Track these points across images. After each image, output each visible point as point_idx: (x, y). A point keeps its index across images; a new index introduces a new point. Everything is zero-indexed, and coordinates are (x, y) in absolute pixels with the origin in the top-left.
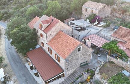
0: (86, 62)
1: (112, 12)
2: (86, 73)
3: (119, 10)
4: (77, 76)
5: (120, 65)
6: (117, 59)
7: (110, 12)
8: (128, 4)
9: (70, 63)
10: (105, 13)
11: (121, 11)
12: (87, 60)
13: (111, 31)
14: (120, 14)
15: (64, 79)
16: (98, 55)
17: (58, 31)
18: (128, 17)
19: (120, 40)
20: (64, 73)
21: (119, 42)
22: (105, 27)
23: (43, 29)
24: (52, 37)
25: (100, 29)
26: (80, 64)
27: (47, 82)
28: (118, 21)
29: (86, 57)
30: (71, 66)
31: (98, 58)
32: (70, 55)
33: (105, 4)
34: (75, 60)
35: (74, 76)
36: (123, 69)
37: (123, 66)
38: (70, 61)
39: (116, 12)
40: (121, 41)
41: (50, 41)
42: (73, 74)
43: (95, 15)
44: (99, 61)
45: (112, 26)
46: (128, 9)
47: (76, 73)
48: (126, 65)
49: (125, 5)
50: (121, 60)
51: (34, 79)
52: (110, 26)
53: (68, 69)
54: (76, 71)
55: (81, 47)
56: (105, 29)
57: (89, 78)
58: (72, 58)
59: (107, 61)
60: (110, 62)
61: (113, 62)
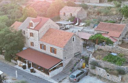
0: (79, 52)
1: (88, 15)
2: (82, 60)
3: (94, 13)
4: (74, 63)
5: (108, 50)
6: (104, 46)
7: (86, 15)
8: (100, 8)
9: (67, 52)
10: (83, 15)
11: (96, 13)
12: (79, 51)
13: (92, 28)
14: (96, 16)
15: (62, 69)
16: (87, 47)
17: (48, 28)
18: (103, 17)
19: (102, 32)
20: (62, 62)
21: (102, 34)
22: (86, 26)
23: (33, 28)
24: (43, 35)
25: (82, 28)
26: (75, 54)
27: (50, 70)
28: (95, 21)
29: (79, 47)
30: (68, 55)
31: (87, 50)
32: (66, 45)
33: (81, 7)
34: (71, 50)
35: (71, 64)
36: (111, 52)
37: (110, 51)
38: (67, 50)
39: (92, 14)
40: (104, 32)
41: (42, 38)
42: (70, 63)
43: (74, 17)
44: (89, 51)
45: (92, 25)
46: (102, 11)
47: (73, 62)
48: (112, 48)
49: (98, 8)
50: (107, 46)
51: (32, 75)
52: (90, 25)
53: (65, 58)
54: (72, 60)
55: (75, 37)
56: (86, 28)
57: (84, 64)
58: (68, 47)
59: (96, 49)
60: (98, 50)
61: (101, 50)
